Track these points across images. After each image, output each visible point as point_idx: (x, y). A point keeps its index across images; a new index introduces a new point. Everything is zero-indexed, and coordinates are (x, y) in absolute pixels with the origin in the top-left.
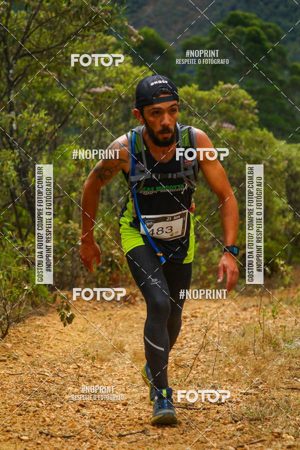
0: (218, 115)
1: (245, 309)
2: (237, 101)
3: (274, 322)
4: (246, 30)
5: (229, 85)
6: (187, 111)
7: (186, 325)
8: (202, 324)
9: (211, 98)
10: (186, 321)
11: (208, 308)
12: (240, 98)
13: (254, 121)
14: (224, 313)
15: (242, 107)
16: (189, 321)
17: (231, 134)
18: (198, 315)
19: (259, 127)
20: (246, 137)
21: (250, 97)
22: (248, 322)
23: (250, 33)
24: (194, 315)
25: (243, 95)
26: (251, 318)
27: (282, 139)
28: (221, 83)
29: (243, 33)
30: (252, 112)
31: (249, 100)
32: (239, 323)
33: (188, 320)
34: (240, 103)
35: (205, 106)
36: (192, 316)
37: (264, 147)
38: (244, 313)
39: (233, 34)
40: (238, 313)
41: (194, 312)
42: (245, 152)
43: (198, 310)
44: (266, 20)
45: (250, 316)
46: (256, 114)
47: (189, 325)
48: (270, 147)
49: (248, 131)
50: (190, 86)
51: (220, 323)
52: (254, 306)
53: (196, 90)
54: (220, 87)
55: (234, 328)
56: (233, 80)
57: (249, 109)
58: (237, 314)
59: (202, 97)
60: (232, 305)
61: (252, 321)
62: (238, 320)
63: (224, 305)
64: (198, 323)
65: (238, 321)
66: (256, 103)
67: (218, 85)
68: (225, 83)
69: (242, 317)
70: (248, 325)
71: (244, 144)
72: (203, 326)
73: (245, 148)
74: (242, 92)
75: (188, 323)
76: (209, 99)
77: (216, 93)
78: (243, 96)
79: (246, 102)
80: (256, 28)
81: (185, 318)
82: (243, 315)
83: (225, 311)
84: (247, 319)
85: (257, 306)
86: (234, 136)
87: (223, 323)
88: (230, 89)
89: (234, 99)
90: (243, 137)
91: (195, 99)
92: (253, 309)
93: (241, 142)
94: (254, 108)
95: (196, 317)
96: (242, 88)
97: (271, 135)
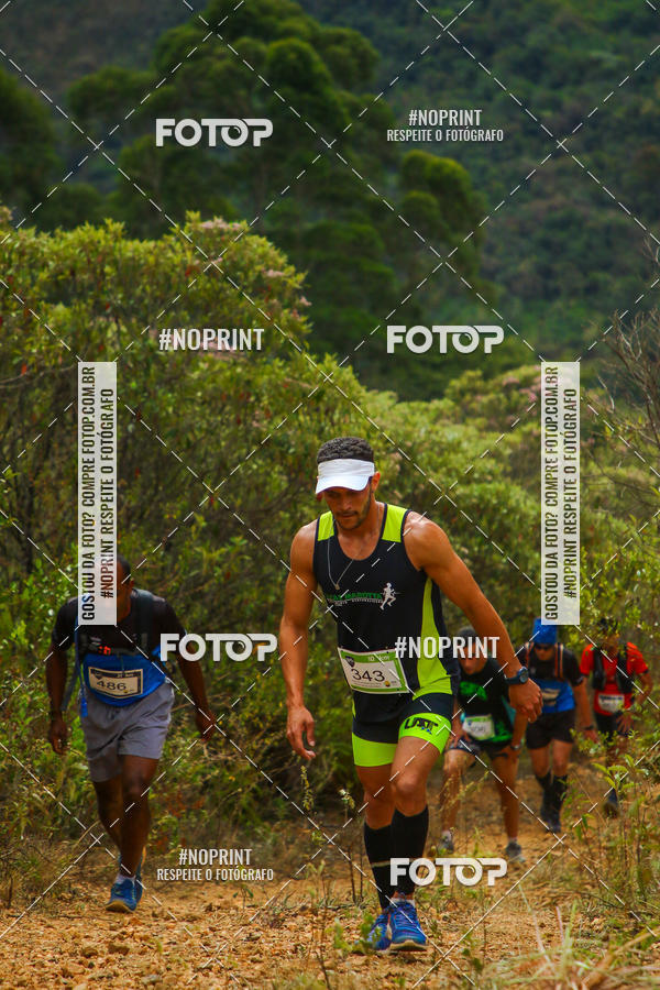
0: (185, 314)
1: (277, 923)
2: (245, 271)
3: (367, 963)
4: (268, 49)
5: (218, 223)
6: (90, 301)
7: (93, 979)
8: (141, 975)
9: (162, 260)
10: (91, 966)
11: (163, 923)
12: (252, 263)
13: (297, 332)
14: (211, 934)
15: (261, 288)
16: (101, 966)
17: (228, 374)
18: (130, 944)
19: (311, 352)
20: (270, 381)
21: (282, 260)
22: (286, 965)
23: (280, 56)
24: (117, 943)
25: (260, 250)
26: (295, 952)
27: (382, 388)
28: (194, 215)
29: (257, 59)
30: (290, 305)
31: (282, 269)
32: (258, 967)
33: (100, 960)
34: (252, 276)
35: (144, 287)
36: (113, 949)
37: (329, 411)
38: (273, 932)
39: (228, 62)
40: (257, 934)
41: (114, 933)
42: (271, 428)
43: (131, 929)
44: (327, 19)
45: (291, 945)
46: (303, 311)
47: (101, 978)
48: (346, 412)
49: (278, 362)
50: (98, 224)
51: (200, 970)
52: (304, 908)
53: (116, 239)
54: (188, 224)
55: (244, 985)
56: (231, 202)
57: (280, 296)
58: (251, 938)
59: (133, 259)
60: (237, 909)
61: (297, 962)
62: (257, 957)
63: (209, 909)
64: (130, 971)
65: (253, 961)
66: (301, 277)
67: (182, 221)
68: (206, 216)
69: (266, 947)
70: (286, 974)
71: (265, 401)
72: (145, 980)
73: (270, 417)
74: (261, 245)
75: (98, 972)
76: (157, 264)
77: (178, 246)
78: (263, 257)
79: (271, 273)
80: (295, 42)
81: (88, 957)
82: (270, 940)
83: (212, 929)
84: (281, 953)
85: (314, 912)
86: (235, 380)
87: (210, 968)
88: (221, 233)
89: (235, 266)
90: (263, 380)
91: (115, 263)
92: (300, 919)
93: (258, 399)
94: (298, 293)
95: (125, 951)
96: (257, 231)
97: (348, 373)
